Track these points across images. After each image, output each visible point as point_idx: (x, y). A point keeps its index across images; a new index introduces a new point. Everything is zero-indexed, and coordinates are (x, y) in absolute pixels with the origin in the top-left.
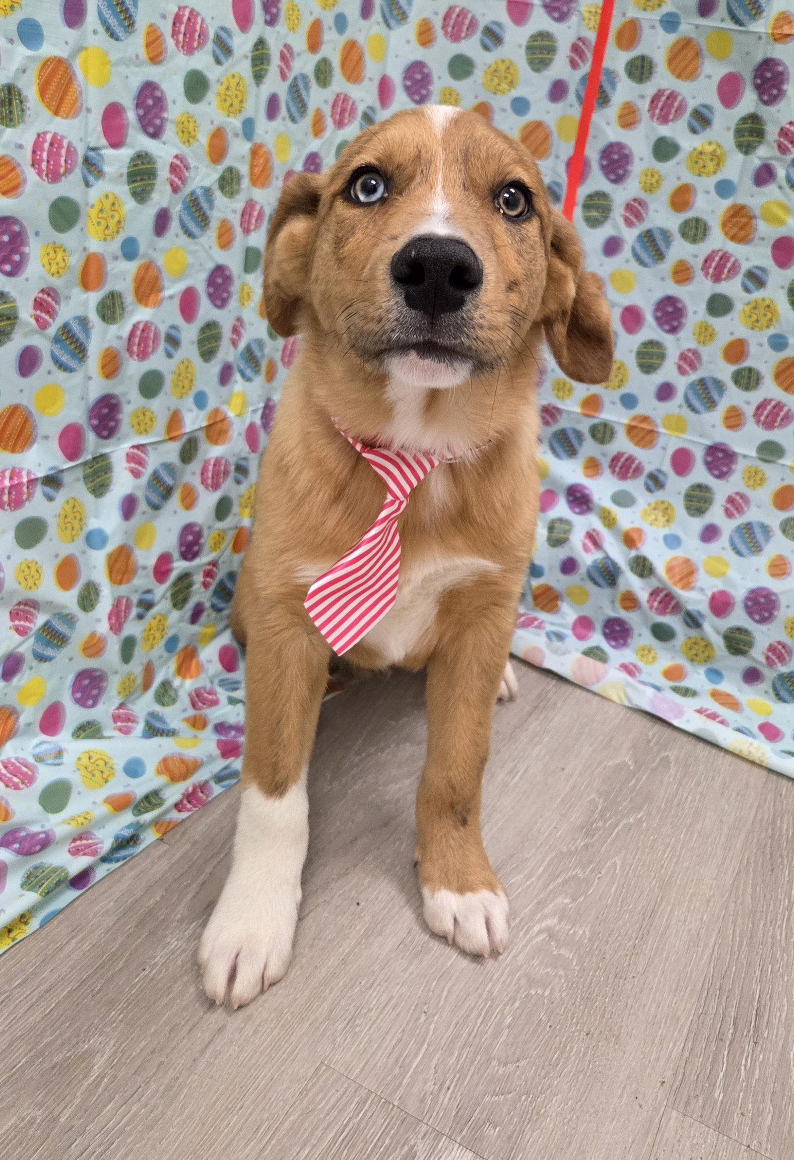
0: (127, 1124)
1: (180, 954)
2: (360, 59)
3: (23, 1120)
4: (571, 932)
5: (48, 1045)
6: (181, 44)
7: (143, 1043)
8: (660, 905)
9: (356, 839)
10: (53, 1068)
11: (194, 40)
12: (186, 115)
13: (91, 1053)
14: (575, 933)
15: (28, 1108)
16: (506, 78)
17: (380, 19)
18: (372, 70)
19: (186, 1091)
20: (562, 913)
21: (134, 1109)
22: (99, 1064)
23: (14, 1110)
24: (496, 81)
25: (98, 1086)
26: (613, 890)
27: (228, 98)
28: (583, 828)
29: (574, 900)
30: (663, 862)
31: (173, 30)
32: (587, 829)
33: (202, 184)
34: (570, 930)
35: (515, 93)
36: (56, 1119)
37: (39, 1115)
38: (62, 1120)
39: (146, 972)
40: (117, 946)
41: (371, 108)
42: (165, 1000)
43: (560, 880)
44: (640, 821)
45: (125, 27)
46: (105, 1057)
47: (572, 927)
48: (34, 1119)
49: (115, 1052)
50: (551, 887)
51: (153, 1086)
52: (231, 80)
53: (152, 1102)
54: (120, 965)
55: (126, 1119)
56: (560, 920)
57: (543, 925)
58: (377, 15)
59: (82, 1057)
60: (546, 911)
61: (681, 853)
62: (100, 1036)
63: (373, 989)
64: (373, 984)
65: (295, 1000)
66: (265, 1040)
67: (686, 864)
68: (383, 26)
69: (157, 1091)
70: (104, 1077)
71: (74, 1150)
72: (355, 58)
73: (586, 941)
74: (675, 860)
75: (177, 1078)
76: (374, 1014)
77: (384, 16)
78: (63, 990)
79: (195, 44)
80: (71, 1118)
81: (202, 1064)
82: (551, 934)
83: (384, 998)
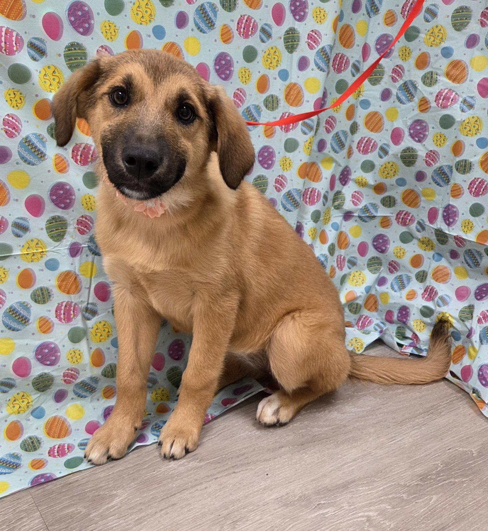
0: (115, 527)
1: (173, 470)
2: (352, 34)
3: (77, 510)
4: (382, 522)
5: (101, 487)
6: (242, 33)
7: (138, 499)
8: (449, 527)
9: (282, 447)
10: (98, 496)
11: (249, 31)
12: (243, 69)
13: (116, 495)
14: (384, 523)
15: (81, 507)
16: (438, 36)
17: (365, 13)
18: (359, 41)
19: (145, 523)
20: (382, 513)
21: (121, 522)
22: (117, 500)
23: (75, 506)
24: (432, 38)
25: (111, 508)
26: (422, 510)
27: (269, 60)
28: (421, 476)
29: (393, 508)
30: (465, 506)
31: (238, 27)
32: (424, 477)
33: (253, 103)
34: (381, 521)
35: (443, 45)
36: (89, 515)
37: (84, 511)
38: (91, 516)
39: (155, 473)
40: (148, 459)
41: (358, 61)
42: (156, 486)
43: (390, 496)
44: (463, 482)
45: (208, 27)
46: (121, 499)
47: (384, 520)
48: (81, 512)
49: (125, 498)
50: (382, 498)
51: (133, 516)
52: (271, 50)
53: (130, 522)
54: (145, 466)
55: (116, 524)
56: (379, 514)
57: (366, 514)
58: (363, 10)
59: (111, 496)
60: (372, 508)
61: (482, 505)
62: (123, 490)
63: (254, 512)
64: (255, 510)
65: (214, 504)
66: (191, 515)
67: (482, 512)
68: (367, 16)
69: (134, 519)
70: (116, 506)
71: (90, 528)
72: (349, 34)
73: (388, 529)
74: (475, 508)
75: (145, 517)
76: (249, 522)
77: (367, 10)
78: (117, 469)
79: (250, 33)
80: (95, 516)
81: (158, 515)
82: (369, 519)
83: (257, 518)
